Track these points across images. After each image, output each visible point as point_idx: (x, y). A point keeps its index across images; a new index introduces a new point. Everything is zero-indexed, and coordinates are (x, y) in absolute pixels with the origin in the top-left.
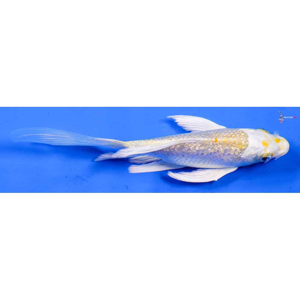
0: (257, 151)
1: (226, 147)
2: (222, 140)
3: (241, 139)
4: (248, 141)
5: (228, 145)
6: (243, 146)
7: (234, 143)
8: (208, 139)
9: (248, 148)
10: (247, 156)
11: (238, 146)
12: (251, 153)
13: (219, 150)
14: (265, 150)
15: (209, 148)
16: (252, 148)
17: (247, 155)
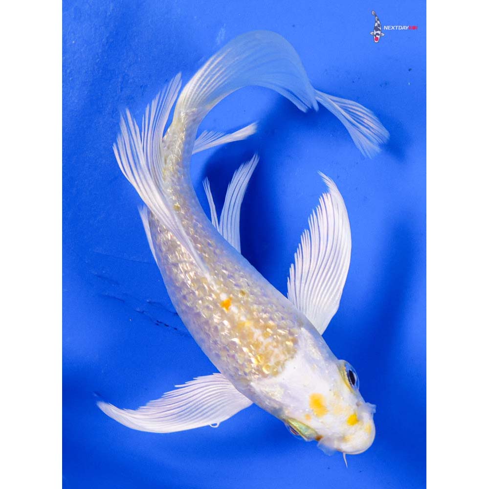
0: (287, 401)
1: (236, 337)
2: (239, 318)
3: (276, 350)
4: (283, 366)
5: (243, 337)
6: (268, 367)
7: (257, 345)
8: (213, 283)
9: (274, 378)
10: (262, 392)
11: (259, 358)
12: (272, 395)
13: (219, 327)
14: (308, 417)
15: (202, 299)
16: (282, 386)
17: (263, 389)
